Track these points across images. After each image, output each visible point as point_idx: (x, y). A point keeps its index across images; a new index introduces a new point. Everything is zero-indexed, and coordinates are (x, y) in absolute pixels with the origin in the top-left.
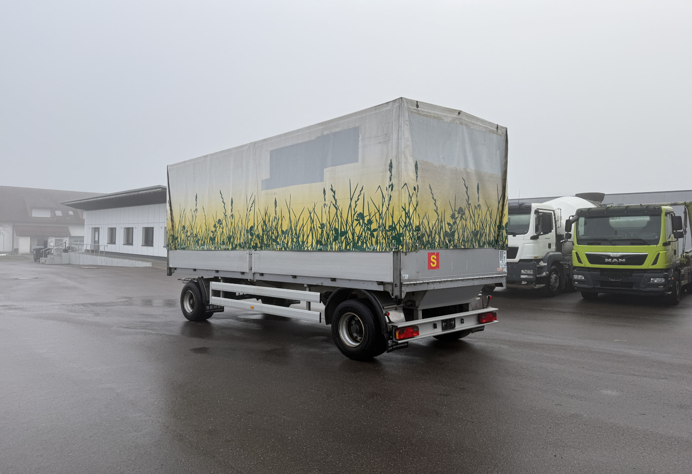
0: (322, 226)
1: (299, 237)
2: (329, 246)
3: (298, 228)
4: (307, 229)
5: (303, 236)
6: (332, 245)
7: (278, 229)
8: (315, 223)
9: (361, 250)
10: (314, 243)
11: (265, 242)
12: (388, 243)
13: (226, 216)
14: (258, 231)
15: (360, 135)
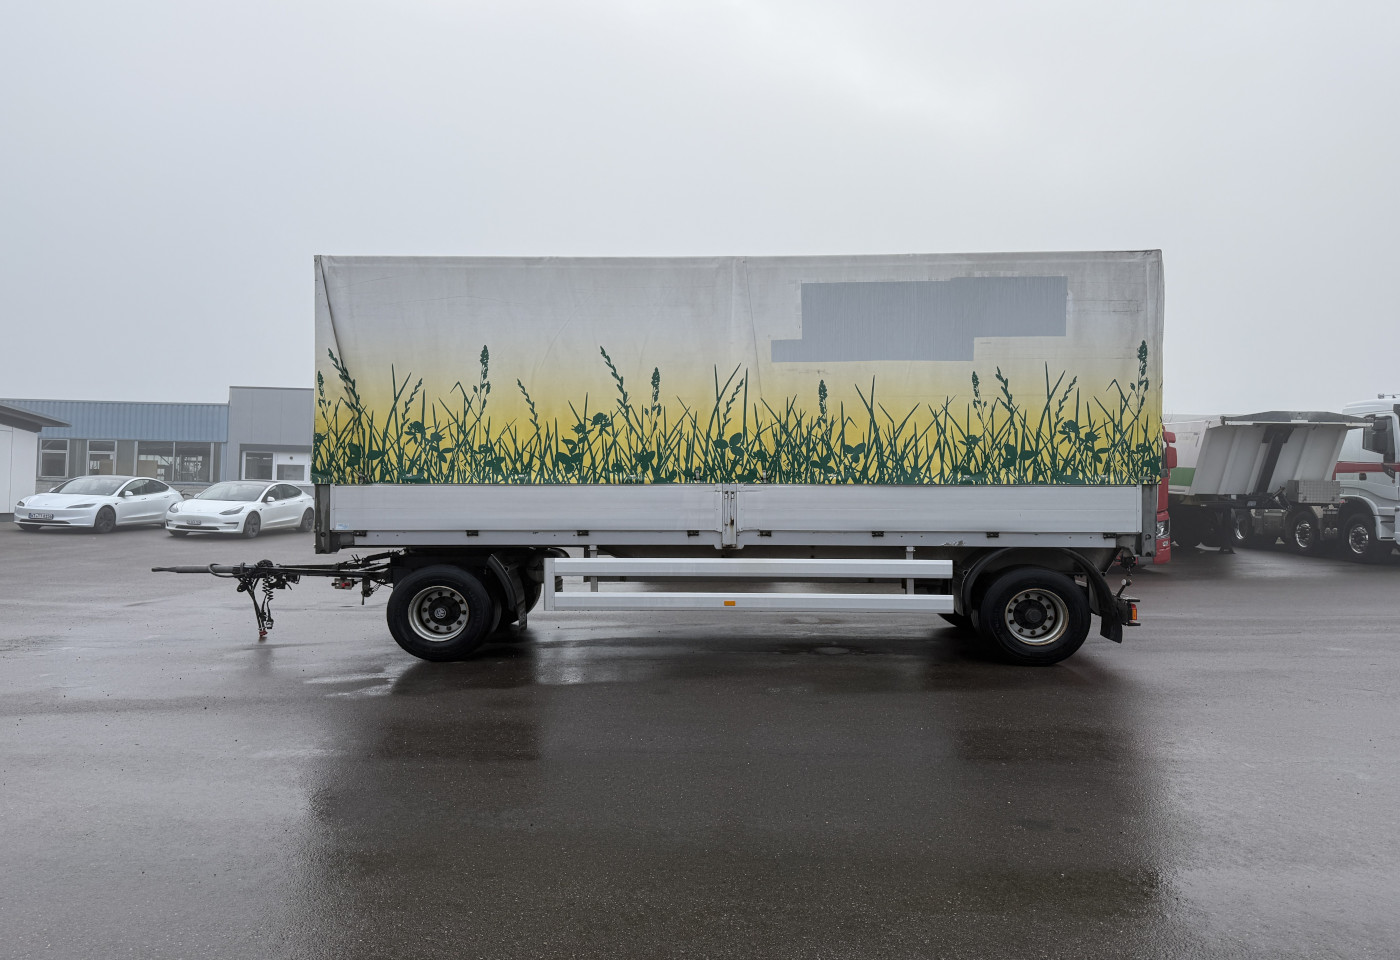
0: (971, 441)
1: (902, 458)
2: (990, 476)
3: (900, 444)
4: (926, 445)
5: (916, 457)
6: (998, 474)
7: (832, 443)
8: (948, 434)
9: (1073, 482)
10: (947, 472)
11: (784, 468)
12: (1134, 470)
13: (627, 408)
14: (760, 445)
15: (1069, 292)
